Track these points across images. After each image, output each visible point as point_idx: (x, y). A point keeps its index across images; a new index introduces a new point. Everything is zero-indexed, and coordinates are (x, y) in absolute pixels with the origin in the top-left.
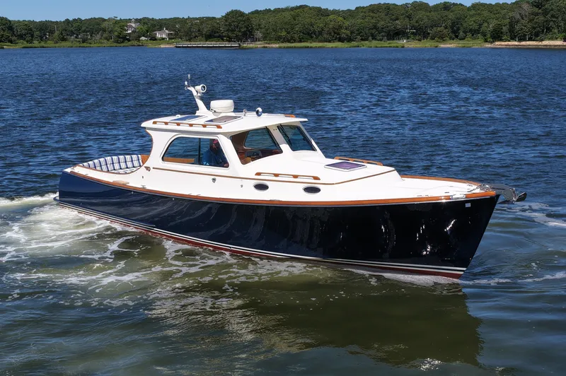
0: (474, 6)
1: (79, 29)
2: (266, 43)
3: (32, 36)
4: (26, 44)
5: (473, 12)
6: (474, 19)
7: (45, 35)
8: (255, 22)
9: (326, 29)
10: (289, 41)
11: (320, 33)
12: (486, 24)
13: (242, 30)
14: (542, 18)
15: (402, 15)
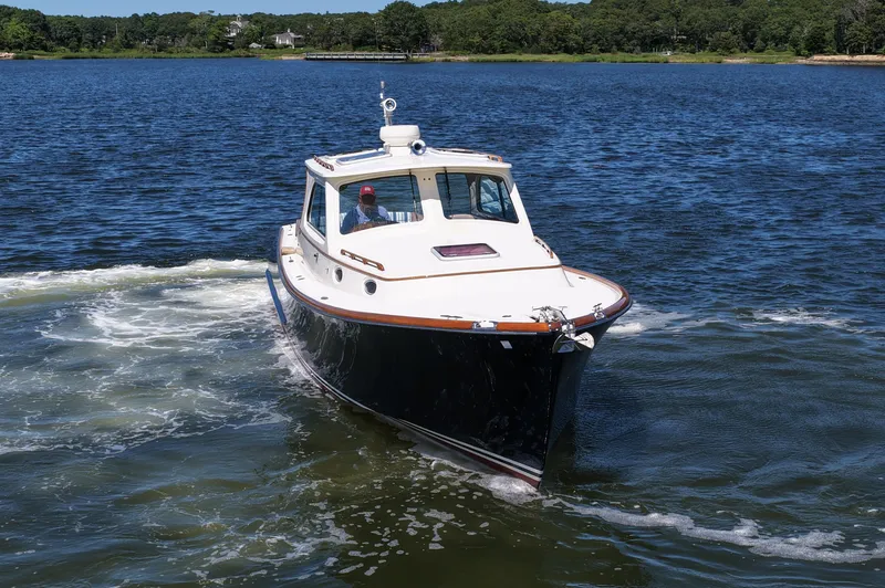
1: (153, 32)
2: (450, 54)
3: (79, 40)
4: (69, 53)
5: (777, 8)
6: (779, 19)
7: (100, 39)
8: (431, 20)
9: (544, 33)
10: (485, 51)
11: (535, 39)
12: (798, 28)
13: (412, 33)
15: (665, 11)
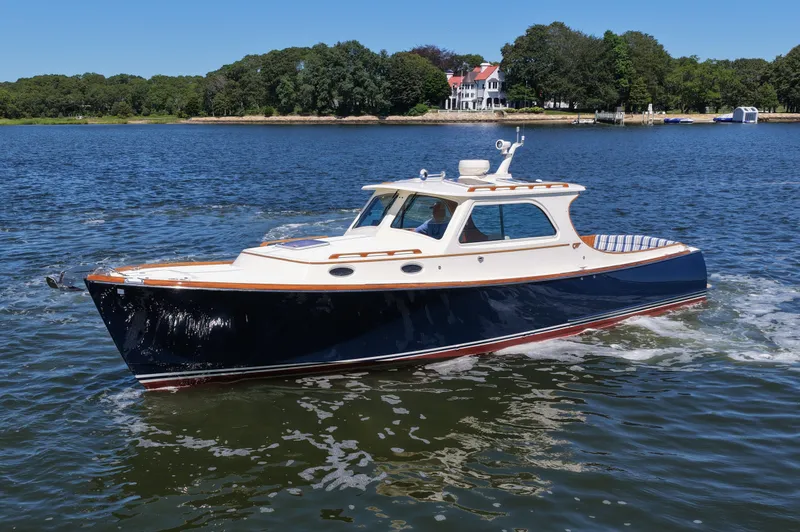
0: (155, 79)
5: (154, 86)
6: (157, 93)
14: (238, 91)
15: (74, 88)
